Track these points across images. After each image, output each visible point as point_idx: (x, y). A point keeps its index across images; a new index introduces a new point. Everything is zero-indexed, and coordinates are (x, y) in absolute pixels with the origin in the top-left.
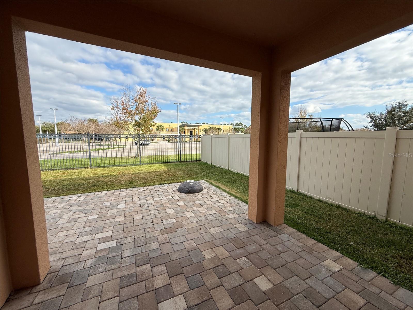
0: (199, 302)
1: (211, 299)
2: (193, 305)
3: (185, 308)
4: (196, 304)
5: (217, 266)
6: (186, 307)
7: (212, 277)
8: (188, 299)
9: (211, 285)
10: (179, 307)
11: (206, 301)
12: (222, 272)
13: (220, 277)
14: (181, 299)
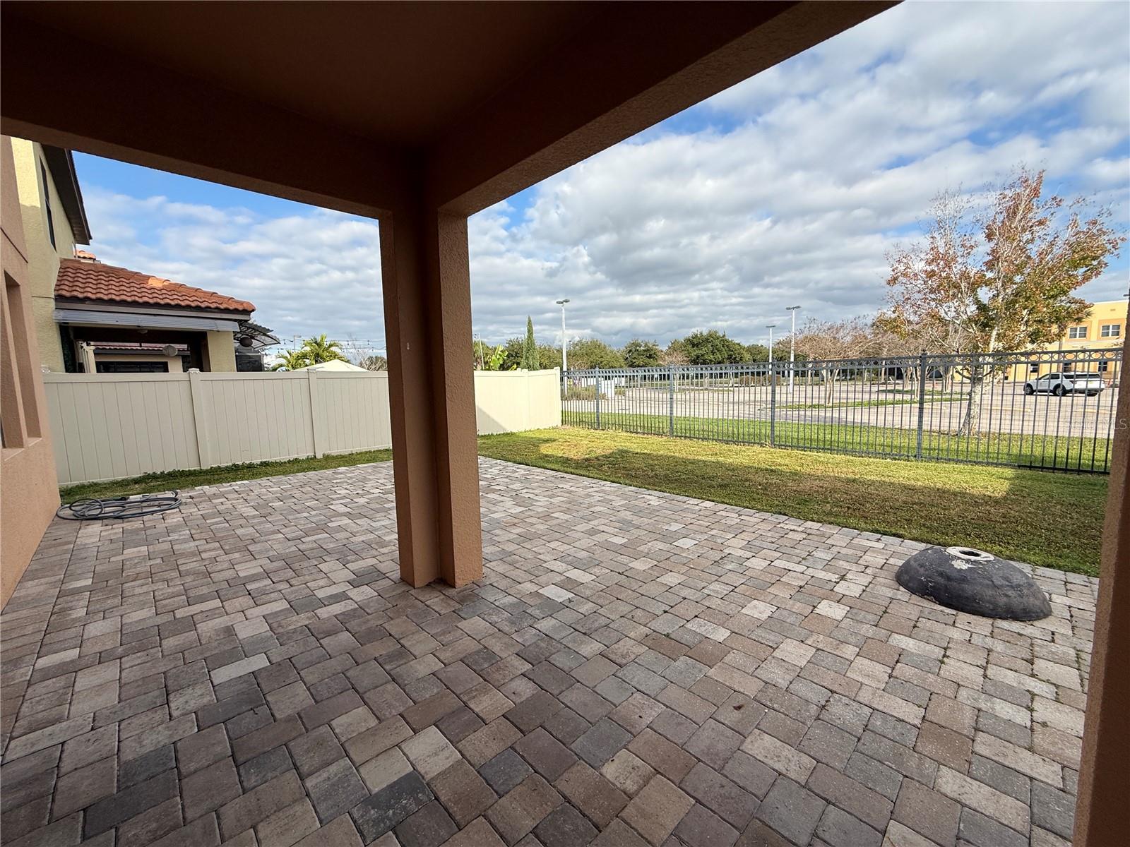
0: (443, 799)
1: (458, 826)
2: (435, 789)
3: (427, 774)
4: (436, 794)
5: (581, 812)
6: (428, 777)
7: (530, 809)
8: (448, 773)
9: (502, 813)
10: (429, 761)
11: (450, 815)
12: (563, 833)
13: (541, 832)
14: (447, 758)
